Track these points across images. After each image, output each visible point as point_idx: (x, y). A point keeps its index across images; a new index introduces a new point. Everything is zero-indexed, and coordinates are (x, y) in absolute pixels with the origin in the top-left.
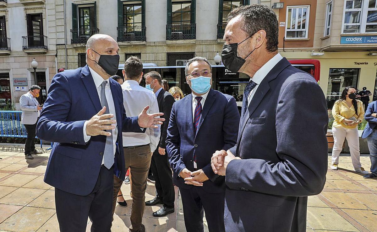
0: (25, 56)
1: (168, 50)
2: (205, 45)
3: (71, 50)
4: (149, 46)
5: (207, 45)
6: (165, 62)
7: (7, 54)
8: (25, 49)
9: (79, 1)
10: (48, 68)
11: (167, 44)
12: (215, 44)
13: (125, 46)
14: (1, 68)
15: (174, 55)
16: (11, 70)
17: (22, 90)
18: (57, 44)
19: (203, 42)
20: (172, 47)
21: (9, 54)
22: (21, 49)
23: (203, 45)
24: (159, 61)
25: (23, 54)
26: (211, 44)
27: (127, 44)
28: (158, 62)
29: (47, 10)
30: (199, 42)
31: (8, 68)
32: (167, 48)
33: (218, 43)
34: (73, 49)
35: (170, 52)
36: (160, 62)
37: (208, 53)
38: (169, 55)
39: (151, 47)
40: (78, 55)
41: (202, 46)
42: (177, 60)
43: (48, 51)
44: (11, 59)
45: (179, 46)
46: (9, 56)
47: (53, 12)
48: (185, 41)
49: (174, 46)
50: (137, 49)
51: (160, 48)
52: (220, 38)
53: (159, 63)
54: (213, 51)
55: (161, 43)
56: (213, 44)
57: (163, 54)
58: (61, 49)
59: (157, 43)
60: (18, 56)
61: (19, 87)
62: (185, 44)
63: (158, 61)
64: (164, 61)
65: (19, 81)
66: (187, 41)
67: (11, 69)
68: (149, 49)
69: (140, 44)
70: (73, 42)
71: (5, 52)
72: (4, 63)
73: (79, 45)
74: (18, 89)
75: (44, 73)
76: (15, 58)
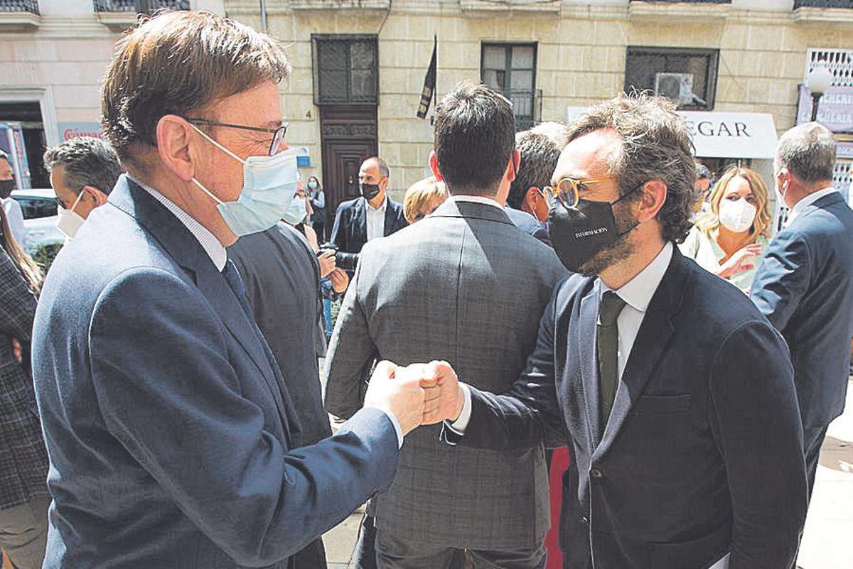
0: (102, 39)
1: (631, 38)
2: (755, 24)
3: (282, 21)
4: (567, 18)
5: (762, 24)
6: (620, 78)
7: (29, 28)
8: (100, 9)
11: (633, 15)
12: (787, 25)
13: (484, 15)
14: (7, 82)
15: (652, 54)
16: (49, 92)
19: (749, 14)
20: (645, 25)
21: (35, 29)
22: (89, 10)
23: (747, 24)
24: (600, 74)
25: (93, 28)
26: (776, 25)
27: (496, 8)
28: (596, 78)
30: (736, 13)
31: (35, 82)
32: (629, 30)
33: (800, 22)
34: (290, 15)
35: (639, 44)
36: (602, 78)
37: (761, 54)
38: (634, 54)
39: (575, 23)
40: (311, 41)
41: (742, 28)
42: (658, 75)
44: (41, 49)
45: (670, 24)
46: (37, 35)
48: (697, 8)
49: (655, 24)
50: (527, 28)
51: (605, 27)
52: (808, 5)
53: (599, 81)
54: (776, 49)
55: (611, 10)
56: (781, 25)
57: (614, 48)
58: (243, 14)
59: (599, 9)
60: (74, 35)
62: (692, 17)
63: (596, 74)
64: (617, 75)
66: (702, 8)
67: (49, 89)
68: (566, 30)
69: (543, 9)
71: (22, 17)
72: (14, 61)
76: (59, 42)
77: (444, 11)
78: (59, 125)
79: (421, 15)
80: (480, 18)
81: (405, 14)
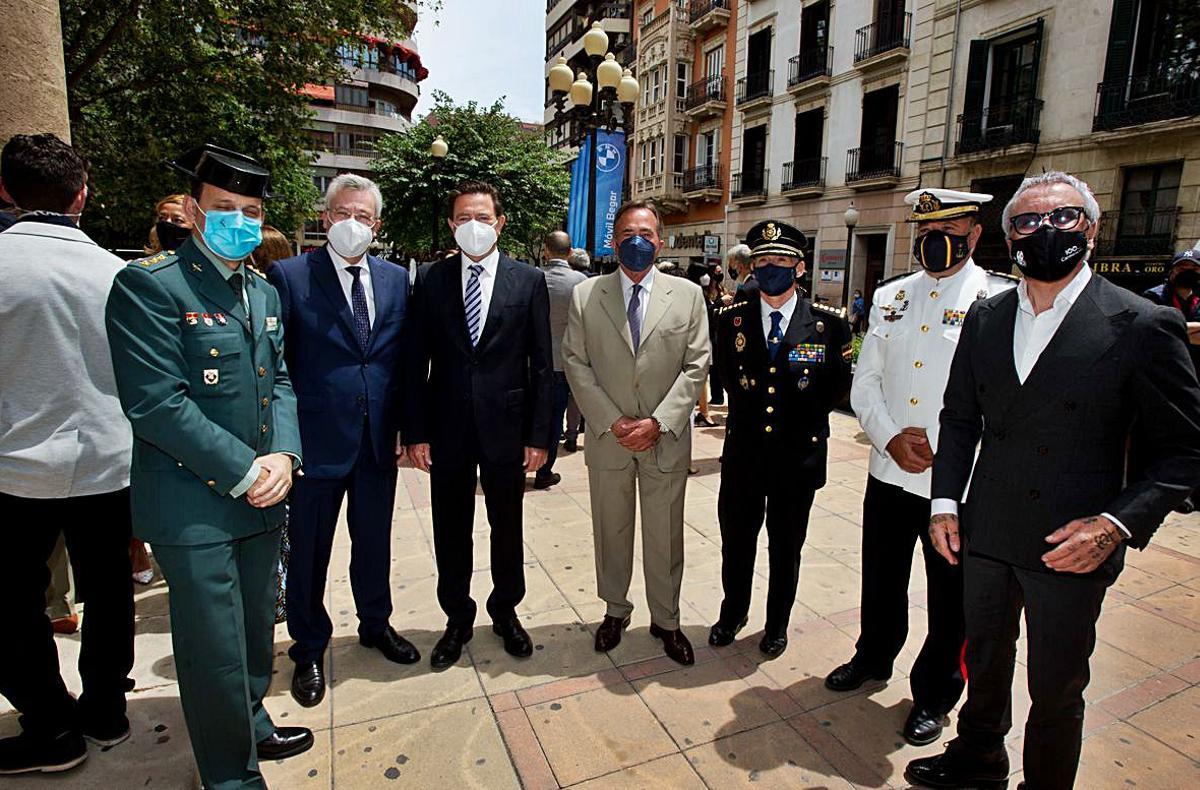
0: (849, 197)
3: (955, 173)
7: (819, 196)
8: (850, 179)
9: (996, 29)
10: (894, 225)
13: (1122, 144)
16: (819, 232)
17: (835, 278)
18: (925, 158)
21: (820, 195)
22: (842, 182)
25: (845, 192)
27: (1127, 135)
29: (910, 73)
31: (816, 227)
34: (960, 169)
43: (899, 181)
44: (822, 207)
46: (822, 199)
47: (924, 75)
50: (1172, 147)
58: (930, 172)
60: (836, 197)
61: (829, 273)
65: (832, 258)
67: (821, 230)
69: (1186, 126)
70: (961, 149)
71: (815, 189)
72: (809, 215)
73: (974, 157)
74: (828, 277)
75: (885, 236)
76: (831, 202)
77: (1083, 146)
78: (821, 251)
79: (1064, 152)
80: (1120, 147)
81: (1048, 154)
